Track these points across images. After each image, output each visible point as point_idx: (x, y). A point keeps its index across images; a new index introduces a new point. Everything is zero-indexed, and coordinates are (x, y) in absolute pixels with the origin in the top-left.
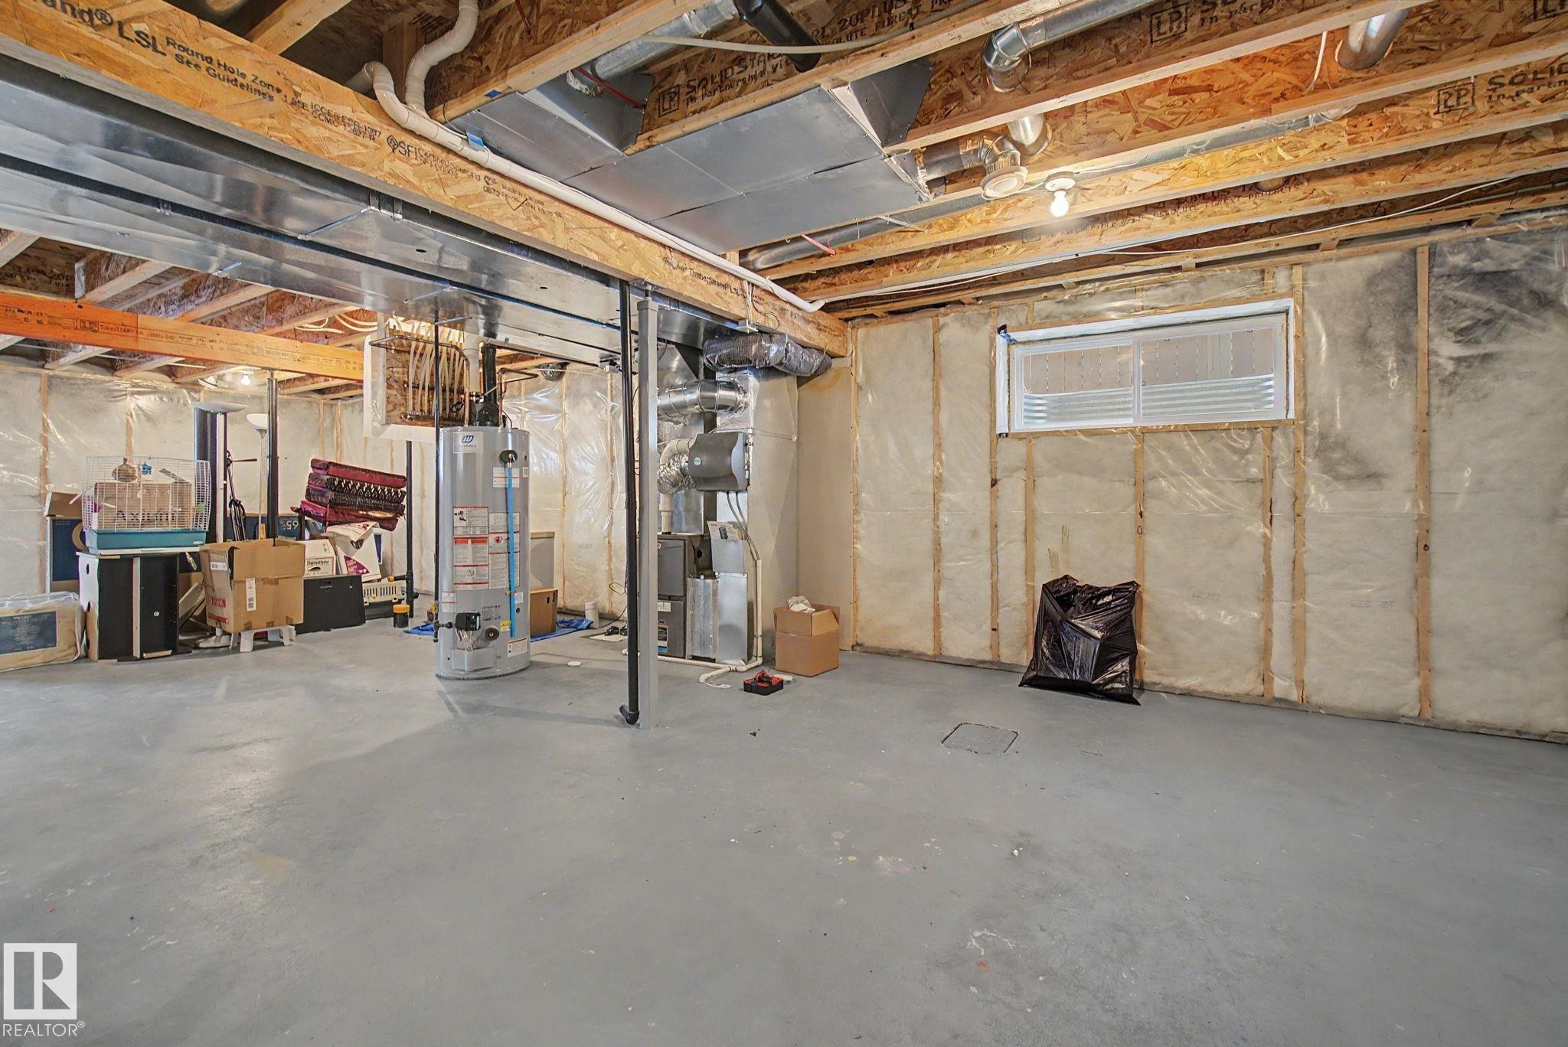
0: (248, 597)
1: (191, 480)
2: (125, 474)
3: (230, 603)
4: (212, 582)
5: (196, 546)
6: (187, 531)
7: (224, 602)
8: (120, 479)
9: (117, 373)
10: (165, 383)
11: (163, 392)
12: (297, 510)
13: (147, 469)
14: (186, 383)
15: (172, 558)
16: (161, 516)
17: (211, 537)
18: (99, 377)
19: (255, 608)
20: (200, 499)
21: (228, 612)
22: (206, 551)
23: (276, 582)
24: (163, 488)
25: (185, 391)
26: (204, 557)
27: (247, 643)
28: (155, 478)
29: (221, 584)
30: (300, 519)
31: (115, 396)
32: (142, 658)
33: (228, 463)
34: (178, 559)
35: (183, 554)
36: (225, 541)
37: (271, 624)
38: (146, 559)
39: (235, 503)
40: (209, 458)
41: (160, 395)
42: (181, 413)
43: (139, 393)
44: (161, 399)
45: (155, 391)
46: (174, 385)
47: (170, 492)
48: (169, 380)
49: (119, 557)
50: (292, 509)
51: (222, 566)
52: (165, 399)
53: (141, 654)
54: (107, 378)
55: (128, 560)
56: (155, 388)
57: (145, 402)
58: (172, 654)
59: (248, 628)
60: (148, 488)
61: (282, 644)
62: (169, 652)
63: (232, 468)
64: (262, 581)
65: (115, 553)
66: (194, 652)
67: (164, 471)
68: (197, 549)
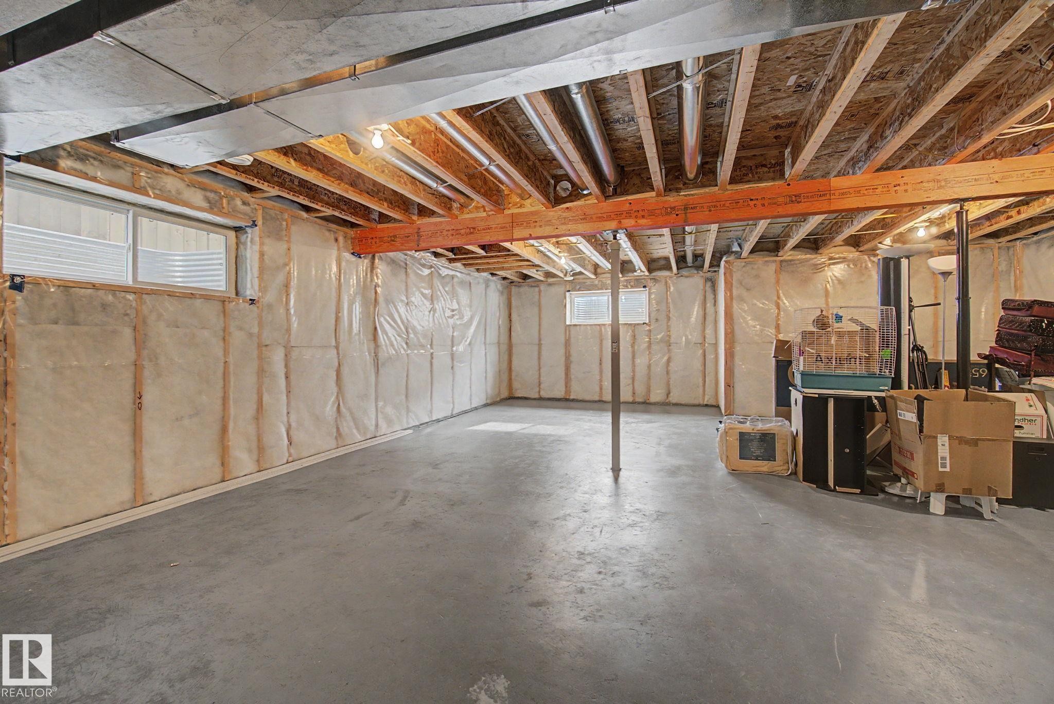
0: (940, 455)
1: (875, 326)
2: (822, 323)
3: (919, 457)
4: (899, 431)
5: (883, 391)
6: (872, 376)
7: (912, 454)
8: (818, 328)
9: (820, 251)
10: (851, 253)
11: (849, 261)
12: (986, 357)
13: (839, 318)
14: (867, 250)
15: (859, 401)
16: (850, 358)
17: (896, 384)
18: (808, 256)
19: (948, 469)
20: (885, 343)
21: (917, 465)
22: (892, 397)
23: (975, 442)
24: (851, 334)
25: (866, 257)
26: (890, 403)
27: (938, 504)
28: (847, 326)
29: (909, 435)
30: (989, 366)
31: (818, 268)
32: (835, 490)
33: (911, 308)
34: (865, 401)
35: (870, 397)
36: (910, 388)
37: (968, 491)
38: (838, 400)
39: (917, 348)
40: (892, 303)
41: (847, 263)
42: (863, 274)
43: (834, 264)
44: (848, 266)
45: (844, 260)
46: (858, 253)
47: (858, 339)
48: (855, 250)
49: (817, 396)
50: (979, 355)
51: (912, 417)
52: (852, 266)
53: (835, 487)
54: (813, 256)
55: (824, 399)
56: (844, 258)
57: (838, 270)
58: (861, 493)
59: (940, 489)
60: (840, 335)
61: (980, 516)
62: (858, 491)
63: (916, 312)
64: (957, 441)
65: (813, 392)
66: (881, 496)
67: (851, 320)
68: (883, 394)
